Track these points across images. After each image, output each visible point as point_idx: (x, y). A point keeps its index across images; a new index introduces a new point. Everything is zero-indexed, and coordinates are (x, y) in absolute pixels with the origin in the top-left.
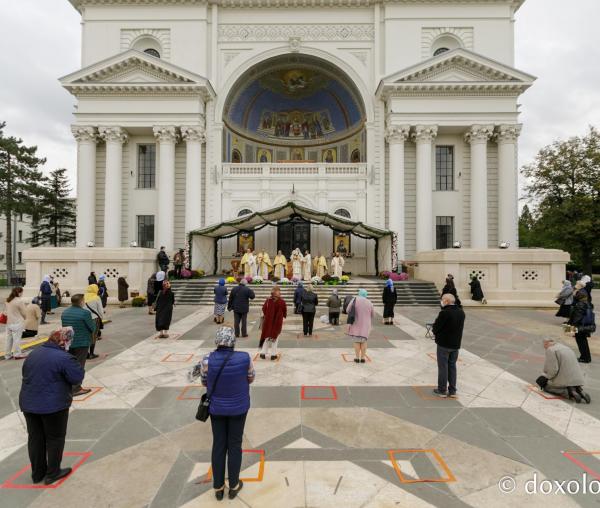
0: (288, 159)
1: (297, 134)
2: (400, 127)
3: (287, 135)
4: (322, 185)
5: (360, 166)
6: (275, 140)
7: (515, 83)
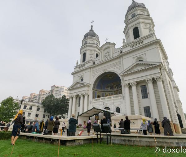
0: (114, 94)
1: (115, 88)
2: (126, 84)
3: (113, 88)
4: (112, 101)
5: (121, 95)
6: (110, 90)
7: (155, 65)
